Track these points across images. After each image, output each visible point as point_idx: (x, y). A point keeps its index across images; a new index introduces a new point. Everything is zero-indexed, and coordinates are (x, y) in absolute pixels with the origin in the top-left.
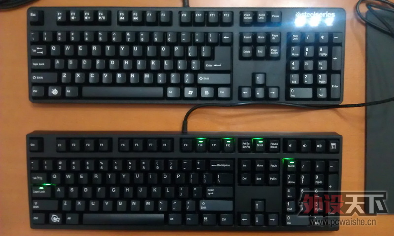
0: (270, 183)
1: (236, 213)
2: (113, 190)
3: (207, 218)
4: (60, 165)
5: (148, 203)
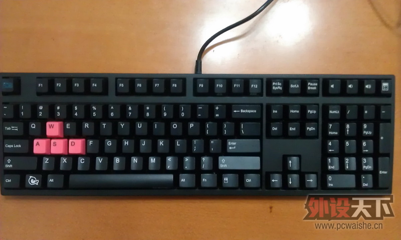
0: (307, 134)
1: (264, 173)
2: (109, 143)
3: (227, 179)
4: (41, 110)
5: (153, 160)
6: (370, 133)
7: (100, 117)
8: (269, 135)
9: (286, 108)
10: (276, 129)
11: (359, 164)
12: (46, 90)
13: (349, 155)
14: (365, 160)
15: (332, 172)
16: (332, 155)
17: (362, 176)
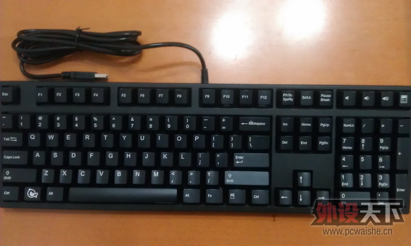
0: (319, 149)
1: (273, 190)
2: (110, 156)
3: (234, 195)
4: (40, 121)
5: (156, 174)
6: (387, 148)
7: (101, 128)
8: (279, 149)
9: (297, 121)
10: (286, 143)
11: (375, 181)
12: (45, 100)
13: (364, 172)
14: (381, 176)
15: (346, 189)
16: (345, 171)
17: (377, 193)
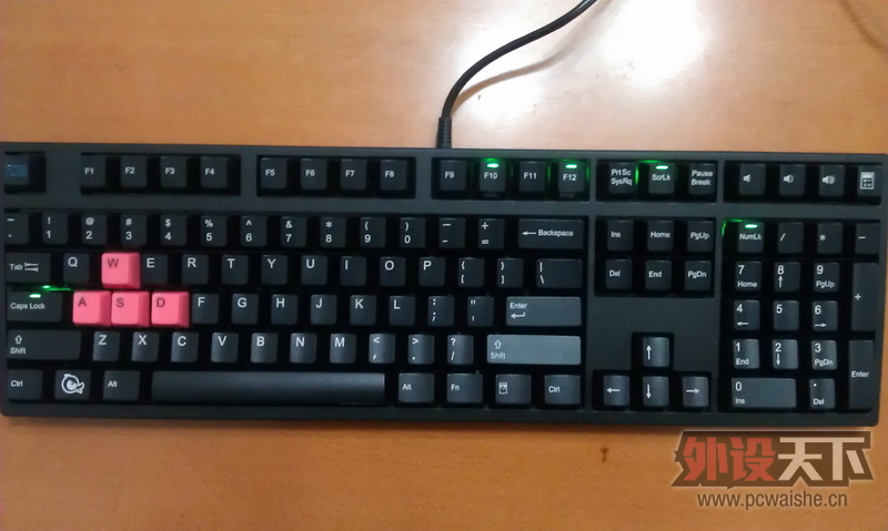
0: (688, 287)
2: (241, 302)
3: (506, 386)
4: (89, 228)
5: (339, 341)
6: (831, 285)
7: (223, 242)
8: (603, 288)
9: (640, 227)
10: (617, 274)
11: (805, 354)
12: (101, 182)
13: (783, 335)
14: (818, 345)
15: (744, 373)
16: (744, 334)
17: (811, 381)
